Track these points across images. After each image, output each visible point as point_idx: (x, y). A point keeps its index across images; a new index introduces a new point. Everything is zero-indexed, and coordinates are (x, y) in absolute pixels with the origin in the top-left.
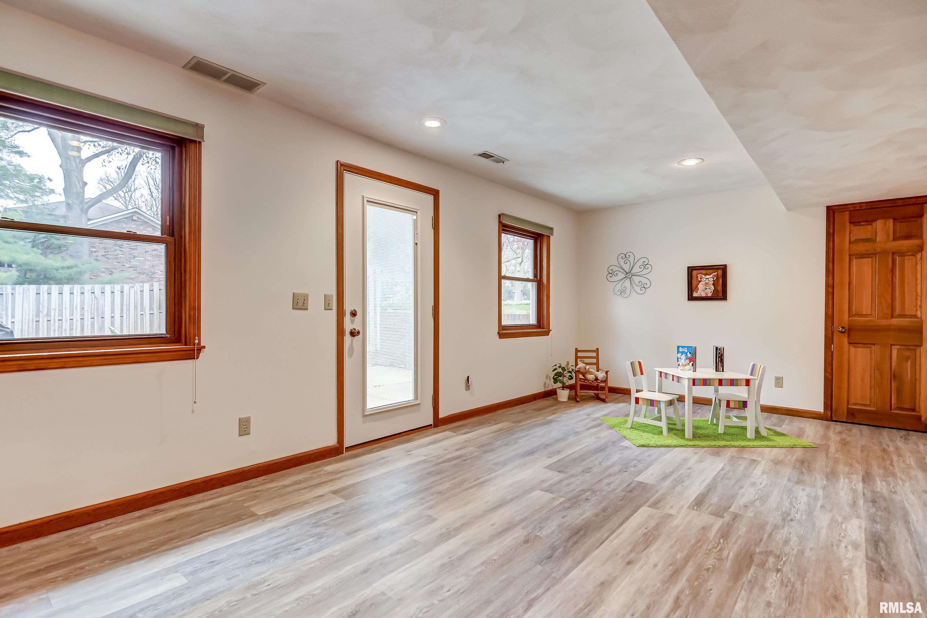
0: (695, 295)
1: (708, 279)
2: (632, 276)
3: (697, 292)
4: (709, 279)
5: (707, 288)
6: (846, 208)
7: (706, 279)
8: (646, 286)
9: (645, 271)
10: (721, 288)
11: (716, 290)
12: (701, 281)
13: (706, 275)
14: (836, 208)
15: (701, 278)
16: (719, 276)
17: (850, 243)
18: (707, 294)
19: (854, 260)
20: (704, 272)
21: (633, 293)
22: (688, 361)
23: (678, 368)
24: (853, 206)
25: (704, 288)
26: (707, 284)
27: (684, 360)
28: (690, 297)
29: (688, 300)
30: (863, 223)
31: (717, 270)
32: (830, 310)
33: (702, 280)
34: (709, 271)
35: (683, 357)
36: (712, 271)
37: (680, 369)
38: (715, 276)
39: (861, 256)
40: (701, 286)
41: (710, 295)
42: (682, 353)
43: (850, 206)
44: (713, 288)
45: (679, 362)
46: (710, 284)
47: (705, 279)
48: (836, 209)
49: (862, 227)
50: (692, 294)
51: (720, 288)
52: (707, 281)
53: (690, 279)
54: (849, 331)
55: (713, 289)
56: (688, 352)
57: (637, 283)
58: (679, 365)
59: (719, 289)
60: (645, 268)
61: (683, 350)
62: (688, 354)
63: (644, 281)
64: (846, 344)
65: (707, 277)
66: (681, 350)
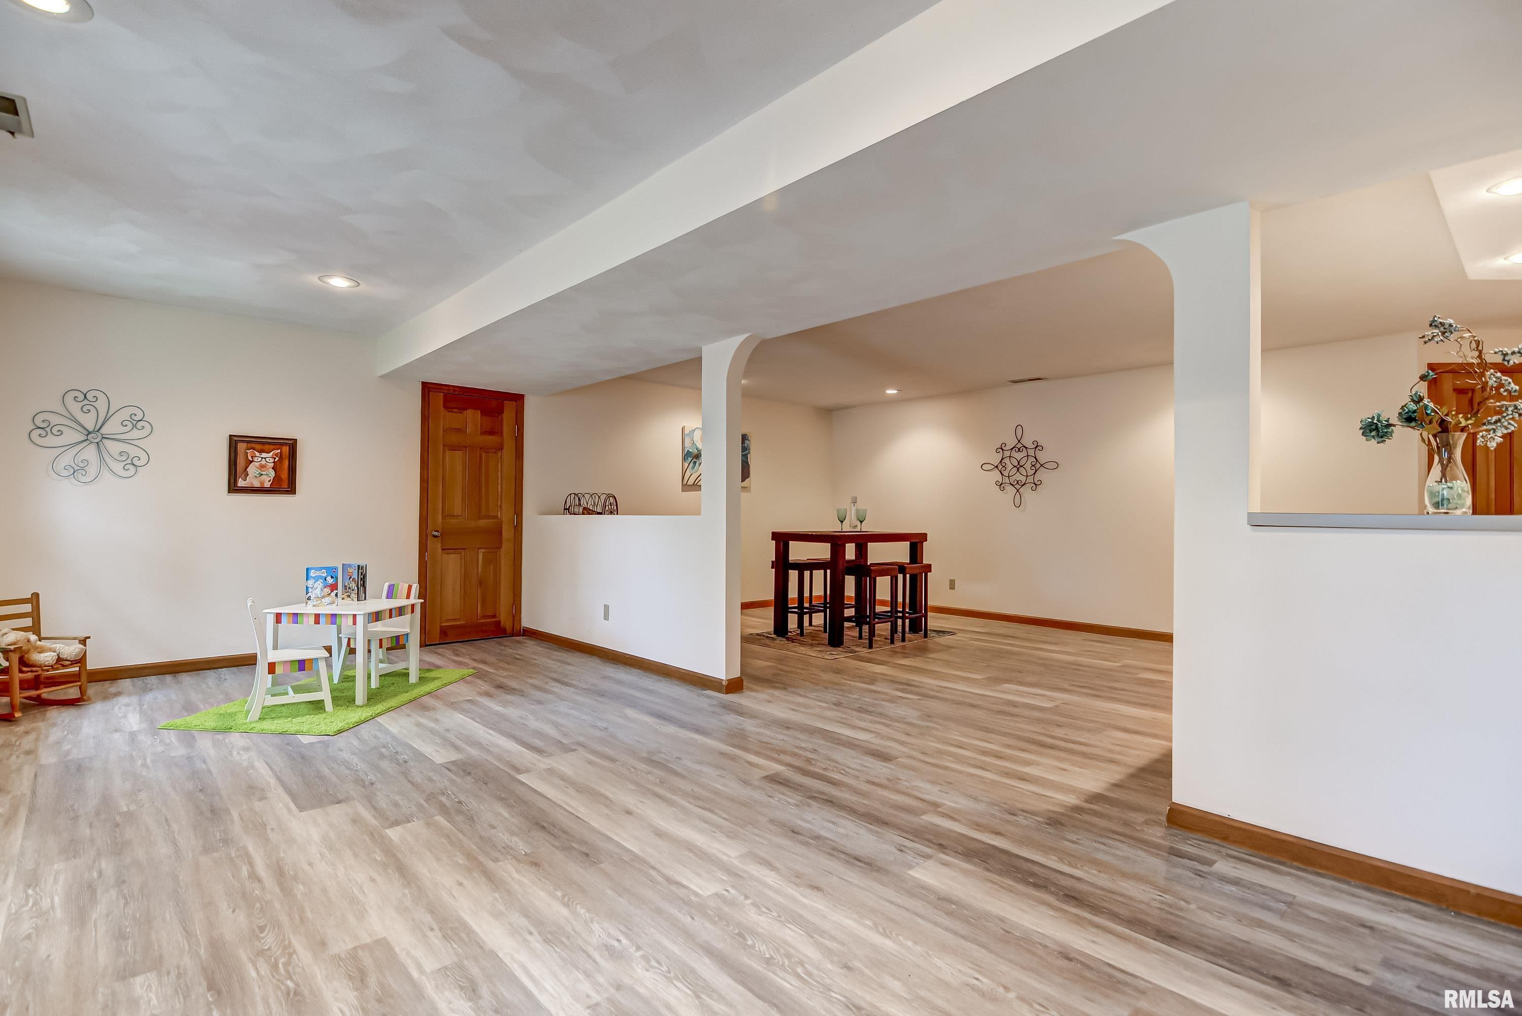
0: (241, 483)
1: (265, 458)
2: (104, 441)
3: (245, 480)
4: (267, 459)
5: (263, 473)
6: (441, 389)
7: (262, 458)
8: (136, 462)
9: (135, 434)
10: (286, 475)
11: (277, 479)
12: (253, 461)
13: (261, 451)
14: (432, 386)
15: (252, 457)
16: (284, 457)
17: (444, 431)
18: (262, 483)
19: (447, 451)
20: (258, 447)
21: (106, 473)
22: (327, 590)
23: (307, 603)
24: (447, 388)
25: (258, 473)
26: (262, 467)
27: (319, 590)
28: (232, 487)
29: (229, 492)
30: (455, 410)
31: (280, 446)
32: (425, 510)
33: (255, 459)
34: (267, 447)
35: (319, 584)
36: (272, 447)
37: (311, 606)
38: (276, 455)
39: (453, 448)
40: (252, 469)
41: (267, 485)
42: (316, 579)
43: (445, 387)
44: (272, 474)
45: (309, 595)
46: (268, 467)
47: (260, 459)
48: (432, 388)
49: (454, 414)
50: (236, 481)
51: (284, 475)
52: (263, 462)
53: (233, 455)
54: (444, 535)
55: (274, 475)
56: (327, 576)
57: (116, 455)
58: (309, 599)
59: (283, 477)
60: (134, 426)
61: (318, 573)
62: (329, 578)
63: (133, 451)
64: (440, 550)
65: (264, 455)
66: (312, 573)
